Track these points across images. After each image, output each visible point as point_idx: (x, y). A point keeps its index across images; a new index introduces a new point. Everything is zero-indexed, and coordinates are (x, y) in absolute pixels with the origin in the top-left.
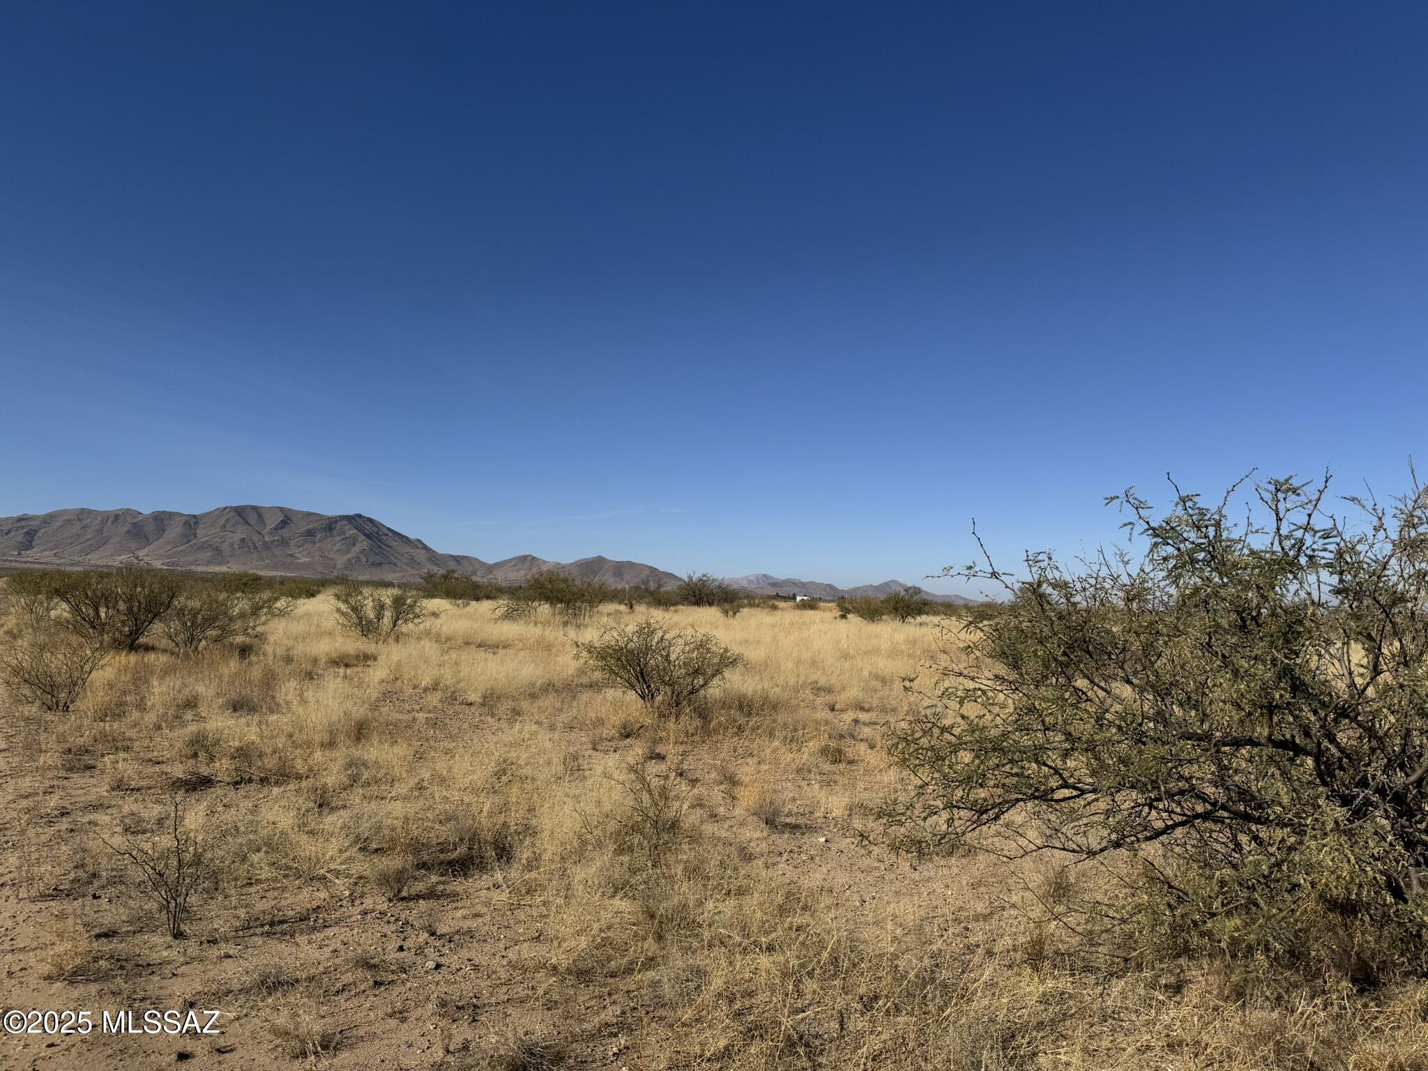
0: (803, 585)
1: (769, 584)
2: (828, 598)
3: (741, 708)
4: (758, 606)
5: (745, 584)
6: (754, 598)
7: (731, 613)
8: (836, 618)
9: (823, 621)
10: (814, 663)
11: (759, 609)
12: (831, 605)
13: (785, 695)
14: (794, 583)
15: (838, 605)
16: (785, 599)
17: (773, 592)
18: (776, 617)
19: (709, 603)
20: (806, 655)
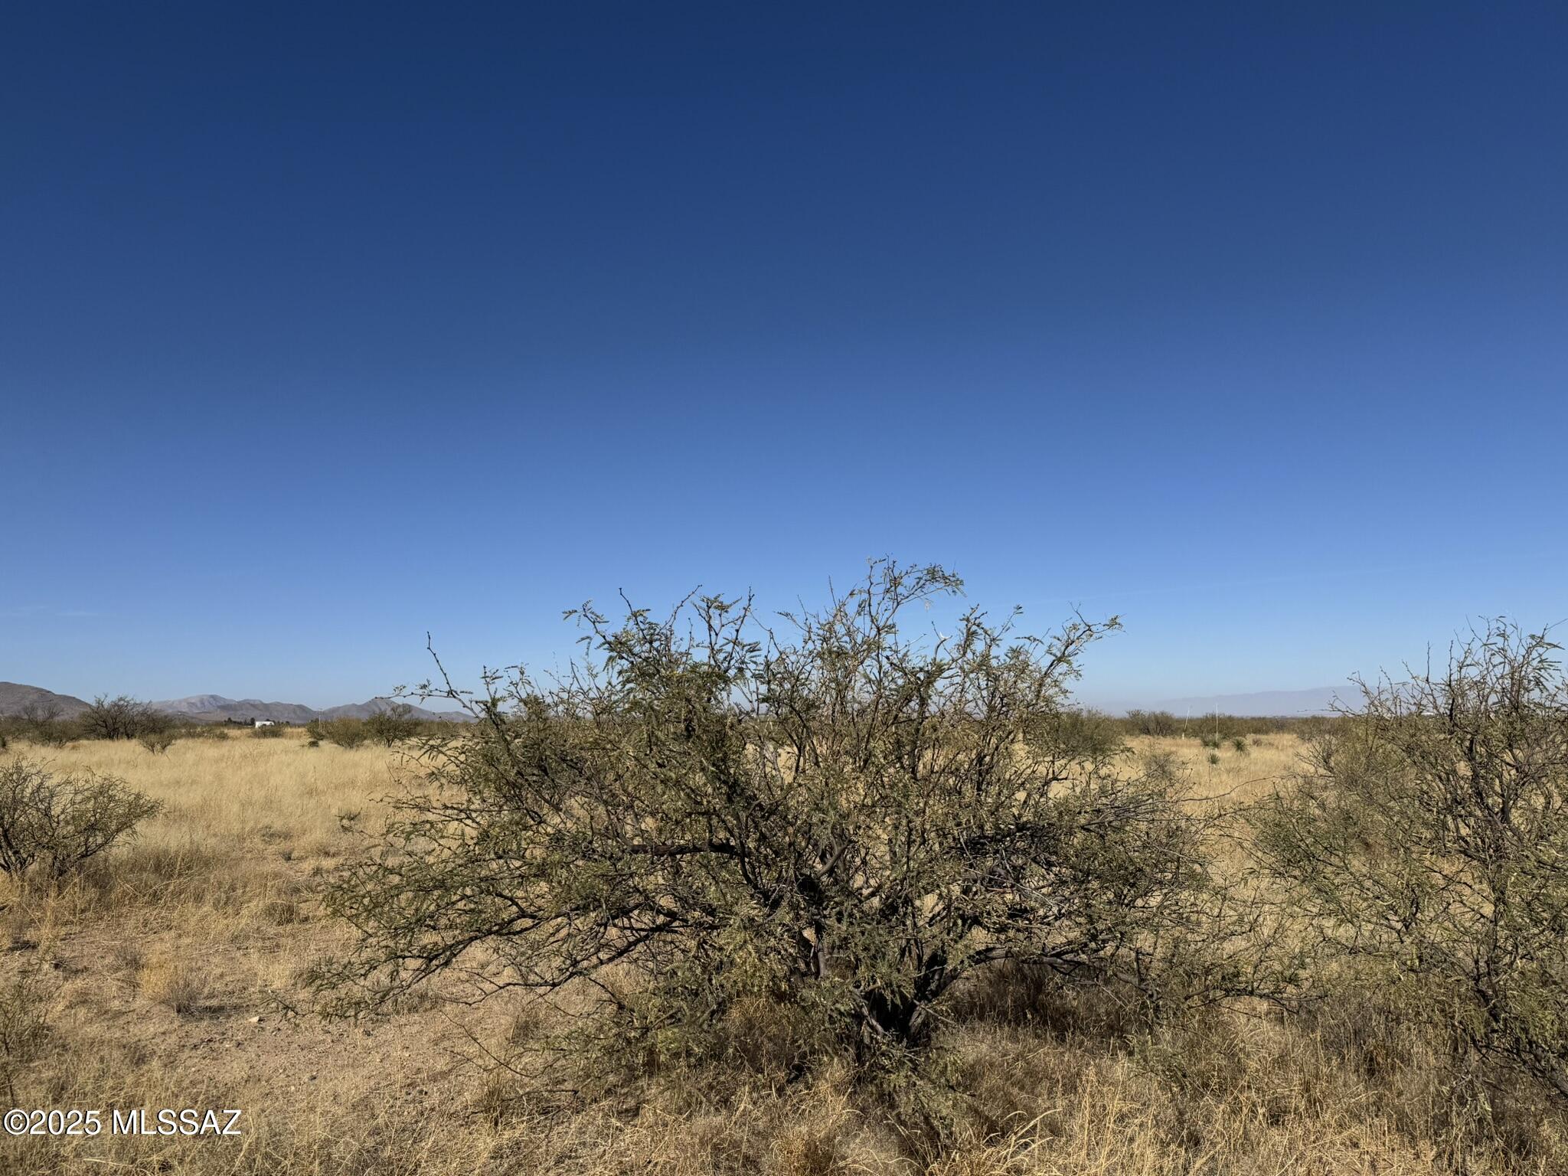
0: (266, 707)
1: (219, 707)
2: (297, 722)
3: (158, 868)
4: (200, 735)
5: (185, 709)
6: (195, 726)
7: (158, 747)
8: (303, 746)
9: (286, 751)
10: (268, 804)
11: (201, 739)
12: (300, 730)
13: (223, 847)
14: (254, 706)
15: (309, 731)
16: (239, 725)
17: (223, 716)
18: (225, 747)
19: (128, 735)
20: (259, 795)
